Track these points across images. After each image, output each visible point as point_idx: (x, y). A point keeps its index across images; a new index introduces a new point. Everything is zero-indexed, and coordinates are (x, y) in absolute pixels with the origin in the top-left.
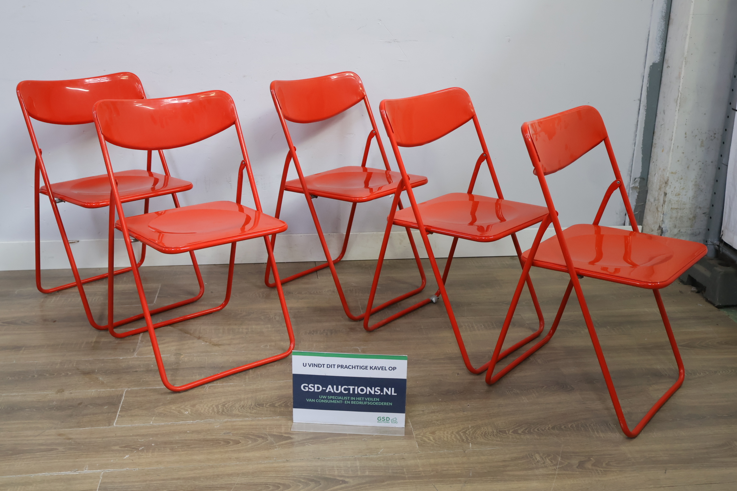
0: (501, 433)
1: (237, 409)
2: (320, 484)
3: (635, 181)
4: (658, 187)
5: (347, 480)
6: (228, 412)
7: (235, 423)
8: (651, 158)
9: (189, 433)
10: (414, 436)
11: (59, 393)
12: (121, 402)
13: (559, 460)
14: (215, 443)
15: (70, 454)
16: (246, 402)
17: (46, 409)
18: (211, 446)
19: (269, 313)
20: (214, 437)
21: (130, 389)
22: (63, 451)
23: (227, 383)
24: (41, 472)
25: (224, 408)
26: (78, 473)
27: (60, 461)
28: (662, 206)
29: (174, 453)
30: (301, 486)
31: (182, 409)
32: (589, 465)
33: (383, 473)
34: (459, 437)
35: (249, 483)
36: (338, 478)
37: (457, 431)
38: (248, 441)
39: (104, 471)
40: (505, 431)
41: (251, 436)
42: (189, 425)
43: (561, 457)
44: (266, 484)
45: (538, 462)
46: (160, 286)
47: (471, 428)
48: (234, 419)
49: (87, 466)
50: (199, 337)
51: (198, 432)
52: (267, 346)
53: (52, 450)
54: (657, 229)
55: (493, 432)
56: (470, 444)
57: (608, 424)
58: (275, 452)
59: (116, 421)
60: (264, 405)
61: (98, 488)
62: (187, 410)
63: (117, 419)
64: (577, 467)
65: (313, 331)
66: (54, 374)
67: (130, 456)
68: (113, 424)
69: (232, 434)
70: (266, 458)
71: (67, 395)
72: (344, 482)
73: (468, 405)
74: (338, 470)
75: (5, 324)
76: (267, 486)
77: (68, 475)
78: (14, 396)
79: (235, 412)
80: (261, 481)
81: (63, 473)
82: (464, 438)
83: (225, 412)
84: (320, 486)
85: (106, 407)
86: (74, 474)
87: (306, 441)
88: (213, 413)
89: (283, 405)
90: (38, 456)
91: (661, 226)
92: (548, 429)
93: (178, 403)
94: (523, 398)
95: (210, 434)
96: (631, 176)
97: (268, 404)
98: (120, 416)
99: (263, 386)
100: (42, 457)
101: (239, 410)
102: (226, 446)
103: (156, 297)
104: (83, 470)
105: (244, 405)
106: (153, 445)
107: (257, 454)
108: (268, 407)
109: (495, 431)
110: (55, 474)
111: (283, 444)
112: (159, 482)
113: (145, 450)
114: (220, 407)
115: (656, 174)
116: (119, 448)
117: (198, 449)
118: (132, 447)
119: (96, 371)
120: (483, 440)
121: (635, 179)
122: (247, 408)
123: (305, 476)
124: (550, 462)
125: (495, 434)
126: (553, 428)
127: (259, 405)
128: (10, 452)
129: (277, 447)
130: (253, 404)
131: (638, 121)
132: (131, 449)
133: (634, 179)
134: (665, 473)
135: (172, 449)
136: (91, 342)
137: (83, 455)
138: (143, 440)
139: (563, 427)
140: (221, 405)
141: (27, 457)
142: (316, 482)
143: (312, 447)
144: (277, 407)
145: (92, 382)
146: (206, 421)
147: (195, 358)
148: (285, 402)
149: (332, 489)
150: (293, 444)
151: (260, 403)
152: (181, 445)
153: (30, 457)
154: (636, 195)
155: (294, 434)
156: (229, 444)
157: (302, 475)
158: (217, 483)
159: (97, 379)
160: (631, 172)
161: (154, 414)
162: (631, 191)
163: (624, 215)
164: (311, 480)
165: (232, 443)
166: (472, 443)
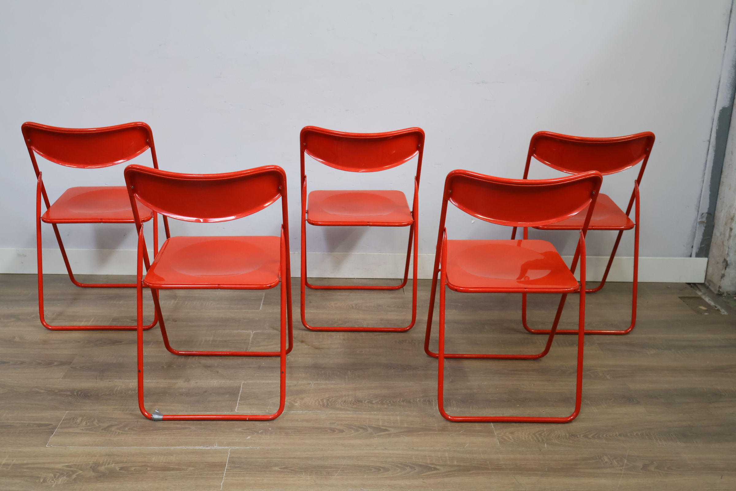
0: (573, 437)
1: (339, 403)
2: (415, 469)
3: (703, 215)
4: (724, 223)
5: (438, 467)
6: (332, 406)
7: (338, 415)
8: (718, 195)
9: (300, 421)
10: (496, 435)
11: (186, 382)
12: (239, 392)
13: (625, 462)
14: (323, 430)
15: (201, 433)
16: (347, 398)
17: (177, 394)
18: (320, 433)
19: (362, 323)
20: (321, 426)
21: (246, 382)
22: (195, 430)
23: (329, 381)
24: (179, 446)
25: (329, 402)
27: (194, 437)
28: (728, 240)
29: (289, 437)
30: (399, 470)
31: (292, 401)
32: (652, 468)
33: (469, 464)
34: (535, 438)
35: (354, 465)
36: (430, 466)
37: (533, 433)
38: (351, 431)
39: (231, 448)
40: (577, 435)
41: (353, 427)
42: (299, 414)
43: (627, 460)
44: (369, 466)
45: (606, 462)
46: (264, 295)
47: (546, 431)
48: (338, 412)
49: (217, 443)
50: (302, 340)
51: (307, 421)
52: (363, 352)
53: (186, 428)
54: (722, 261)
55: (566, 435)
56: (546, 444)
57: (671, 435)
58: (376, 441)
59: (237, 408)
60: (363, 401)
61: (227, 461)
62: (297, 402)
63: (238, 405)
64: (641, 469)
65: (402, 340)
66: (180, 366)
67: (251, 437)
68: (235, 411)
69: (337, 424)
70: (367, 445)
71: (192, 384)
72: (435, 469)
73: (543, 412)
74: (429, 459)
75: (133, 321)
76: (369, 468)
77: (201, 449)
78: (149, 382)
79: (338, 406)
80: (364, 464)
81: (197, 448)
82: (540, 439)
83: (330, 405)
84: (415, 471)
85: (227, 396)
86: (206, 449)
87: (401, 434)
88: (319, 406)
89: (380, 402)
90: (175, 433)
91: (726, 259)
92: (616, 436)
93: (288, 396)
94: (593, 408)
95: (318, 423)
96: (698, 211)
97: (366, 401)
98: (240, 404)
99: (361, 386)
100: (178, 434)
101: (341, 404)
102: (333, 434)
103: (262, 304)
104: (214, 446)
105: (345, 401)
106: (270, 429)
107: (359, 442)
108: (366, 403)
109: (567, 435)
110: (191, 448)
111: (381, 435)
112: (278, 460)
113: (264, 433)
114: (325, 401)
115: (723, 210)
116: (242, 430)
117: (309, 435)
118: (253, 430)
119: (216, 365)
120: (557, 442)
121: (703, 214)
122: (348, 403)
123: (401, 462)
124: (616, 463)
125: (567, 437)
126: (620, 435)
128: (152, 428)
129: (376, 437)
130: (353, 400)
131: (706, 161)
132: (252, 432)
133: (701, 214)
134: (721, 478)
135: (287, 434)
136: (209, 341)
137: (212, 434)
138: (261, 425)
139: (629, 434)
141: (166, 433)
142: (411, 467)
143: (406, 439)
144: (374, 404)
145: (213, 375)
146: (314, 412)
147: (300, 358)
148: (381, 400)
149: (425, 474)
150: (389, 435)
151: (359, 400)
152: (293, 431)
153: (168, 433)
154: (702, 229)
155: (391, 427)
156: (335, 433)
157: (399, 461)
158: (327, 463)
159: (218, 372)
160: (699, 207)
161: (269, 404)
162: (698, 225)
163: (691, 247)
164: (407, 466)
165: (337, 431)
166: (547, 444)
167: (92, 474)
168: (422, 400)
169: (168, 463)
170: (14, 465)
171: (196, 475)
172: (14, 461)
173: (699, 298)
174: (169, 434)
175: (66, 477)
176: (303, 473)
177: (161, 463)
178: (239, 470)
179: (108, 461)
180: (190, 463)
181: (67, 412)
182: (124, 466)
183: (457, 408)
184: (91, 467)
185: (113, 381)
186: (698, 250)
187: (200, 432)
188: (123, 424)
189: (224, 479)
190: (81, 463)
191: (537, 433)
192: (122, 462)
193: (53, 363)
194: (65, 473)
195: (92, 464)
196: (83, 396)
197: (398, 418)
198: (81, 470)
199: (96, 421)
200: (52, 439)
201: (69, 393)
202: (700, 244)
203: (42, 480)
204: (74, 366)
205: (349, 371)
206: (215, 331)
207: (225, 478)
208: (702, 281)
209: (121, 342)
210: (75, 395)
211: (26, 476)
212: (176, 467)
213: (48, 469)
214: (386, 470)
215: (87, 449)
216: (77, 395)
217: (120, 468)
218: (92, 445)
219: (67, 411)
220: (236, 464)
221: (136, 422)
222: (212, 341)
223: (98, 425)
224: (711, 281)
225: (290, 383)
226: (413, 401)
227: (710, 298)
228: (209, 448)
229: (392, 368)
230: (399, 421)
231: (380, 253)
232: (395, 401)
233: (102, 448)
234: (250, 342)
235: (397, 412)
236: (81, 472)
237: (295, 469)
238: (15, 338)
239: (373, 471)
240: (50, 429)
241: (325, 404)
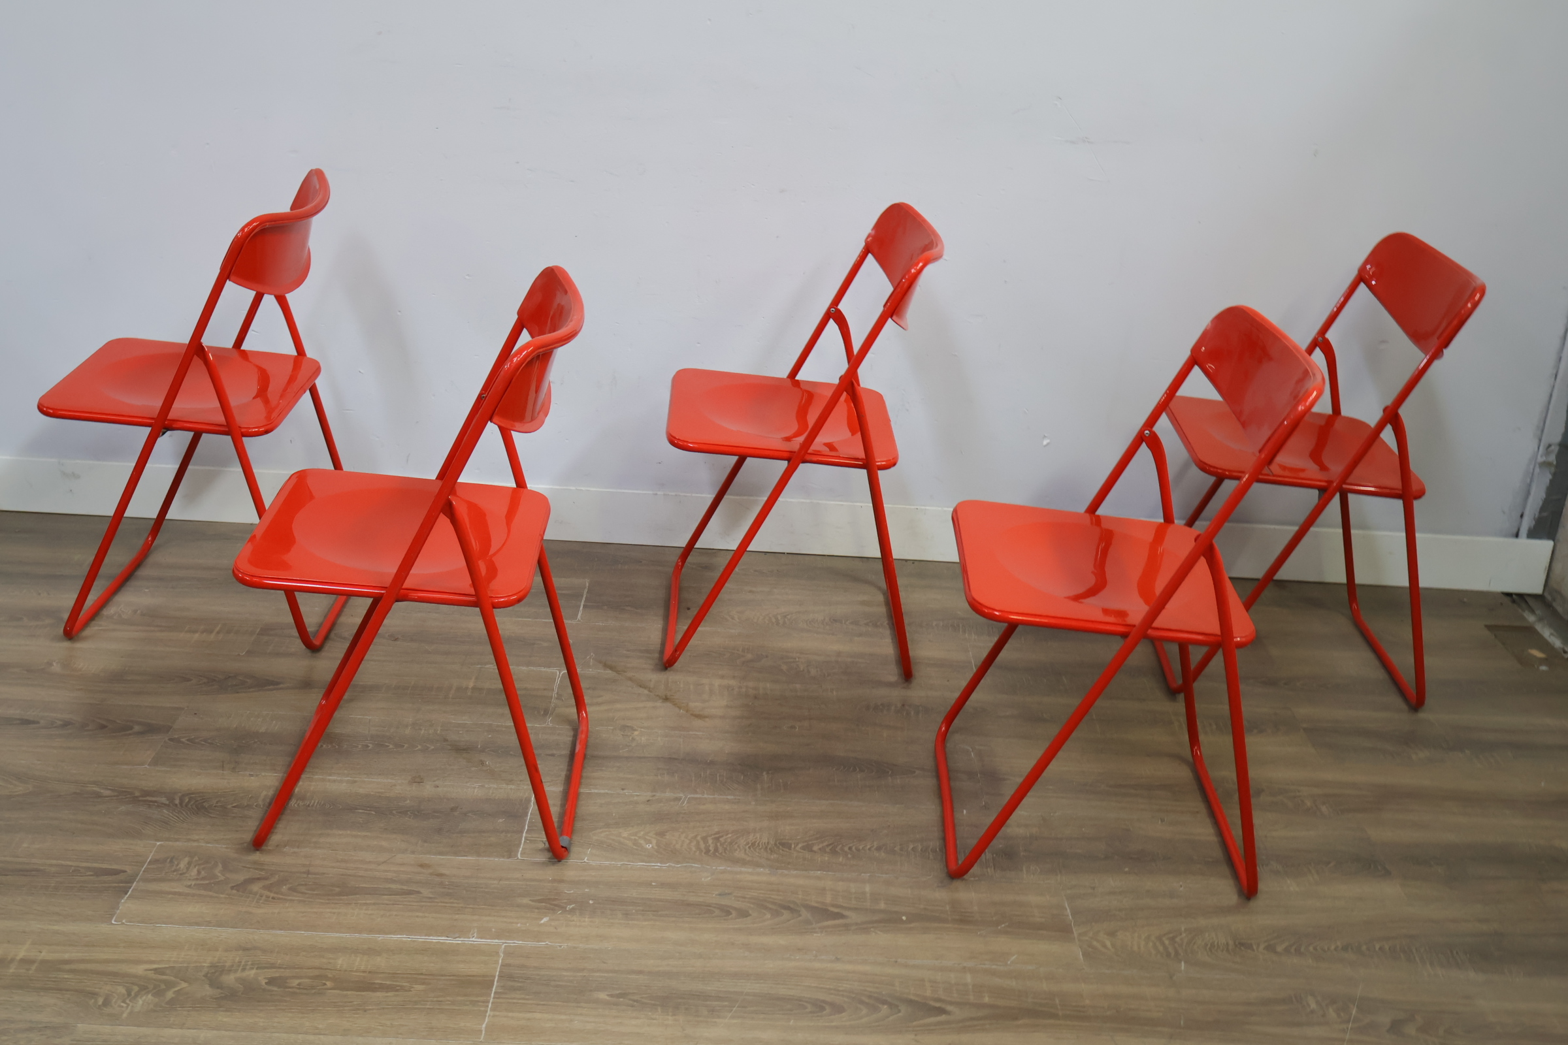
0: (1242, 948)
1: (741, 847)
2: (899, 1011)
3: (1550, 449)
5: (949, 1008)
6: (725, 852)
7: (738, 876)
9: (655, 887)
10: (1076, 936)
11: (415, 784)
12: (527, 813)
13: (1354, 1012)
14: (705, 910)
15: (443, 904)
16: (758, 836)
17: (394, 812)
18: (697, 916)
19: (797, 659)
20: (701, 899)
22: (431, 898)
23: (721, 795)
24: (394, 933)
25: (719, 844)
26: (460, 942)
27: (426, 915)
29: (630, 922)
30: (865, 1011)
31: (640, 837)
32: (1410, 1030)
33: (1016, 1002)
34: (1161, 948)
35: (769, 994)
36: (932, 1003)
37: (1158, 934)
38: (765, 914)
39: (506, 943)
40: (1251, 944)
41: (771, 906)
42: (655, 870)
43: (1357, 1007)
44: (800, 999)
45: (1312, 1012)
46: (587, 585)
47: (1185, 932)
48: (737, 869)
49: (476, 930)
50: (666, 695)
51: (672, 886)
52: (795, 728)
53: (410, 893)
55: (1227, 944)
56: (1183, 963)
57: (1455, 952)
58: (816, 939)
59: (521, 849)
60: (793, 846)
61: (497, 973)
62: (649, 842)
63: (524, 845)
64: (1388, 1031)
65: (882, 704)
66: (404, 746)
67: (550, 920)
68: (516, 856)
69: (734, 896)
70: (799, 949)
71: (428, 789)
72: (942, 1011)
73: (1181, 886)
74: (931, 987)
76: (801, 1003)
77: (442, 943)
78: (335, 781)
79: (739, 854)
80: (790, 993)
81: (434, 939)
82: (1171, 950)
83: (720, 852)
84: (900, 1014)
85: (501, 820)
86: (452, 943)
87: (872, 925)
88: (698, 852)
89: (828, 850)
90: (386, 902)
92: (1336, 949)
93: (633, 826)
94: (1289, 882)
95: (693, 892)
96: (1540, 440)
97: (800, 846)
98: (528, 840)
99: (789, 809)
100: (393, 904)
101: (745, 850)
102: (725, 920)
103: (582, 606)
104: (470, 938)
105: (755, 842)
106: (591, 902)
107: (782, 940)
108: (800, 850)
109: (1231, 943)
110: (421, 939)
111: (828, 927)
112: (606, 975)
113: (577, 911)
114: (710, 841)
116: (531, 903)
117: (674, 919)
118: (554, 902)
119: (479, 747)
120: (1207, 958)
121: (1550, 445)
122: (761, 849)
123: (871, 992)
124: (1334, 1015)
125: (1230, 948)
126: (1345, 948)
127: (783, 845)
128: (337, 889)
129: (817, 930)
130: (772, 842)
132: (552, 907)
133: (1547, 445)
135: (627, 915)
136: (466, 688)
137: (468, 908)
138: (572, 891)
139: (1364, 948)
140: (713, 839)
141: (368, 902)
142: (891, 1005)
143: (881, 938)
144: (815, 852)
145: (473, 769)
146: (686, 866)
147: (659, 738)
148: (833, 844)
149: (921, 1022)
150: (847, 927)
151: (783, 841)
152: (641, 908)
153: (372, 902)
154: (1547, 477)
155: (849, 909)
156: (730, 916)
157: (865, 990)
158: (709, 988)
159: (482, 763)
160: (1543, 431)
161: (590, 844)
162: (1537, 470)
163: (1520, 514)
164: (884, 1002)
165: (734, 913)
166: (1185, 962)
167: (208, 991)
168: (920, 848)
169: (370, 972)
170: (43, 962)
171: (429, 1003)
172: (43, 954)
173: (1530, 630)
174: (374, 904)
175: (154, 995)
176: (659, 1009)
177: (356, 971)
178: (523, 996)
179: (243, 963)
180: (418, 974)
181: (158, 843)
182: (277, 975)
183: (994, 869)
184: (205, 976)
185: (257, 775)
186: (1534, 523)
187: (442, 902)
188: (277, 876)
189: (489, 1016)
190: (185, 965)
191: (1165, 935)
192: (272, 966)
193: (131, 728)
194: (151, 987)
195: (208, 967)
196: (194, 807)
197: (868, 888)
198: (185, 982)
199: (220, 867)
200: (126, 905)
201: (164, 800)
202: (1538, 510)
203: (100, 1001)
204: (176, 736)
205: (765, 773)
206: (479, 666)
207: (492, 1013)
208: (1538, 589)
209: (278, 683)
210: (176, 805)
211: (67, 990)
212: (388, 983)
213: (115, 974)
214: (838, 1009)
215: (199, 933)
216: (181, 804)
217: (267, 981)
218: (209, 924)
219: (158, 840)
220: (514, 981)
221: (304, 873)
222: (474, 689)
223: (222, 878)
224: (1559, 593)
225: (637, 795)
226: (901, 850)
227: (1552, 631)
228: (459, 941)
229: (858, 770)
230: (868, 895)
231: (841, 501)
232: (861, 848)
233: (230, 930)
234: (555, 695)
235: (865, 873)
236: (184, 985)
237: (642, 998)
238: (50, 664)
239: (807, 1010)
240: (122, 882)
241: (711, 848)
